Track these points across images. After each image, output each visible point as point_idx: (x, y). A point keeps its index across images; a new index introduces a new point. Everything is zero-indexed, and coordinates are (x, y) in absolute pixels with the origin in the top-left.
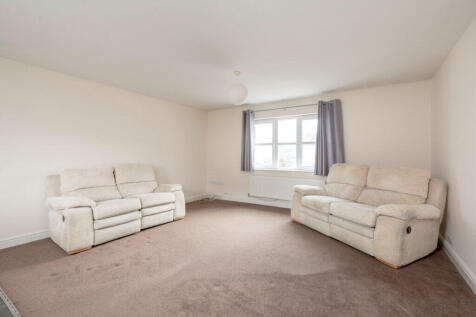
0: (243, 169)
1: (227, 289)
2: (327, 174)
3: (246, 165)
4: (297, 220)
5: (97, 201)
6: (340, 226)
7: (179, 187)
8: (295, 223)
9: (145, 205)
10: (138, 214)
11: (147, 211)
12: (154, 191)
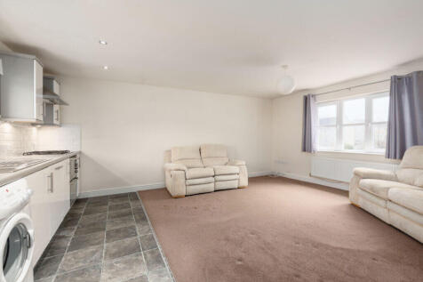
0: (304, 150)
1: (259, 238)
2: (401, 158)
3: (307, 146)
4: (355, 203)
5: (189, 168)
6: (398, 214)
7: (244, 163)
8: (354, 206)
9: (217, 173)
10: (212, 179)
11: (218, 178)
12: (226, 164)
